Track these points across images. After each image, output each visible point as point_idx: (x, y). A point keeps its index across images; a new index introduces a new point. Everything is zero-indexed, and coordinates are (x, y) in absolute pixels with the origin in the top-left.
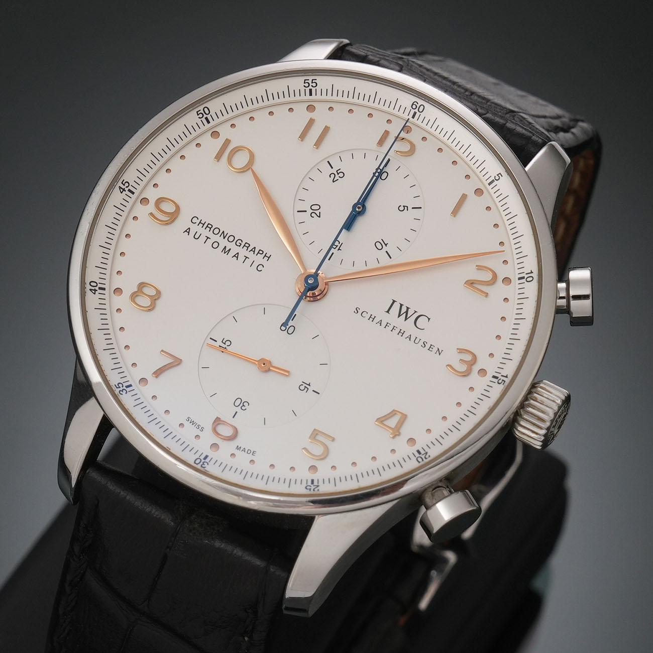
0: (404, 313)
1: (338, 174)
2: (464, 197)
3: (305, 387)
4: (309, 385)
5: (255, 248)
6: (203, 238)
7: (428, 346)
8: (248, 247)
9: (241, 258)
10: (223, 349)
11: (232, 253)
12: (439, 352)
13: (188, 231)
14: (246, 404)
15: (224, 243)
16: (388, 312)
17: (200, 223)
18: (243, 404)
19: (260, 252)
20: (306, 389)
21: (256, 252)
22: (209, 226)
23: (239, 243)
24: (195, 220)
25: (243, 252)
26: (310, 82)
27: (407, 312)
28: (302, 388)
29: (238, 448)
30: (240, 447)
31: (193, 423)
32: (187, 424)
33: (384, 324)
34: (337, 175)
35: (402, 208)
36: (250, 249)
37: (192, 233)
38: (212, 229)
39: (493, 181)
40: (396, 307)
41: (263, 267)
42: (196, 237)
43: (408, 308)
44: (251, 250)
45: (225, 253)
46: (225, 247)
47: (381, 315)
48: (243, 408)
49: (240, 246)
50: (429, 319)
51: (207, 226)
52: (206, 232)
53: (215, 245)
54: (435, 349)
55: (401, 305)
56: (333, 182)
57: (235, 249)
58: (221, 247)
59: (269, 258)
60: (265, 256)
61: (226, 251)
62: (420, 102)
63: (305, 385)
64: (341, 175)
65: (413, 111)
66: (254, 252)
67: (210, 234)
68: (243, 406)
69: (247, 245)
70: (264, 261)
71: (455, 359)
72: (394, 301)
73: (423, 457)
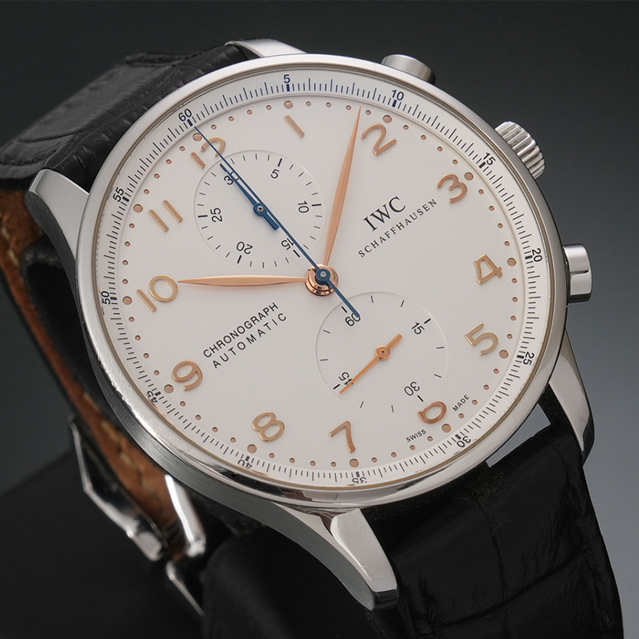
0: (382, 216)
1: (215, 213)
2: (288, 119)
3: (418, 328)
4: (418, 324)
5: (259, 314)
6: (229, 354)
7: (423, 210)
8: (256, 319)
9: (264, 329)
10: (350, 383)
11: (256, 335)
12: (433, 203)
13: (216, 364)
14: (413, 385)
15: (242, 338)
16: (374, 229)
17: (212, 350)
18: (412, 388)
19: (266, 311)
20: (421, 328)
21: (265, 314)
22: (220, 344)
23: (248, 325)
24: (208, 353)
25: (259, 325)
26: (117, 194)
27: (381, 213)
28: (418, 331)
29: (455, 409)
30: (456, 406)
31: (413, 437)
32: (412, 442)
33: (385, 237)
34: (216, 215)
35: (275, 175)
36: (258, 318)
37: (220, 361)
38: (224, 342)
39: (288, 86)
40: (372, 220)
41: (282, 314)
42: (226, 359)
43: (378, 211)
44: (261, 317)
45: (253, 341)
46: (247, 338)
47: (376, 236)
48: (417, 389)
49: (252, 326)
50: (397, 198)
51: (219, 345)
52: (225, 349)
53: (241, 346)
54: (429, 206)
55: (373, 215)
56: (221, 221)
57: (254, 331)
58: (246, 342)
59: (275, 306)
60: (272, 308)
61: (251, 339)
62: (182, 110)
63: (416, 328)
64: (217, 211)
65: (186, 122)
66: (263, 316)
67: (229, 346)
68: (414, 388)
69: (254, 320)
70: (277, 311)
71: (446, 194)
72: (366, 219)
73: (536, 254)
